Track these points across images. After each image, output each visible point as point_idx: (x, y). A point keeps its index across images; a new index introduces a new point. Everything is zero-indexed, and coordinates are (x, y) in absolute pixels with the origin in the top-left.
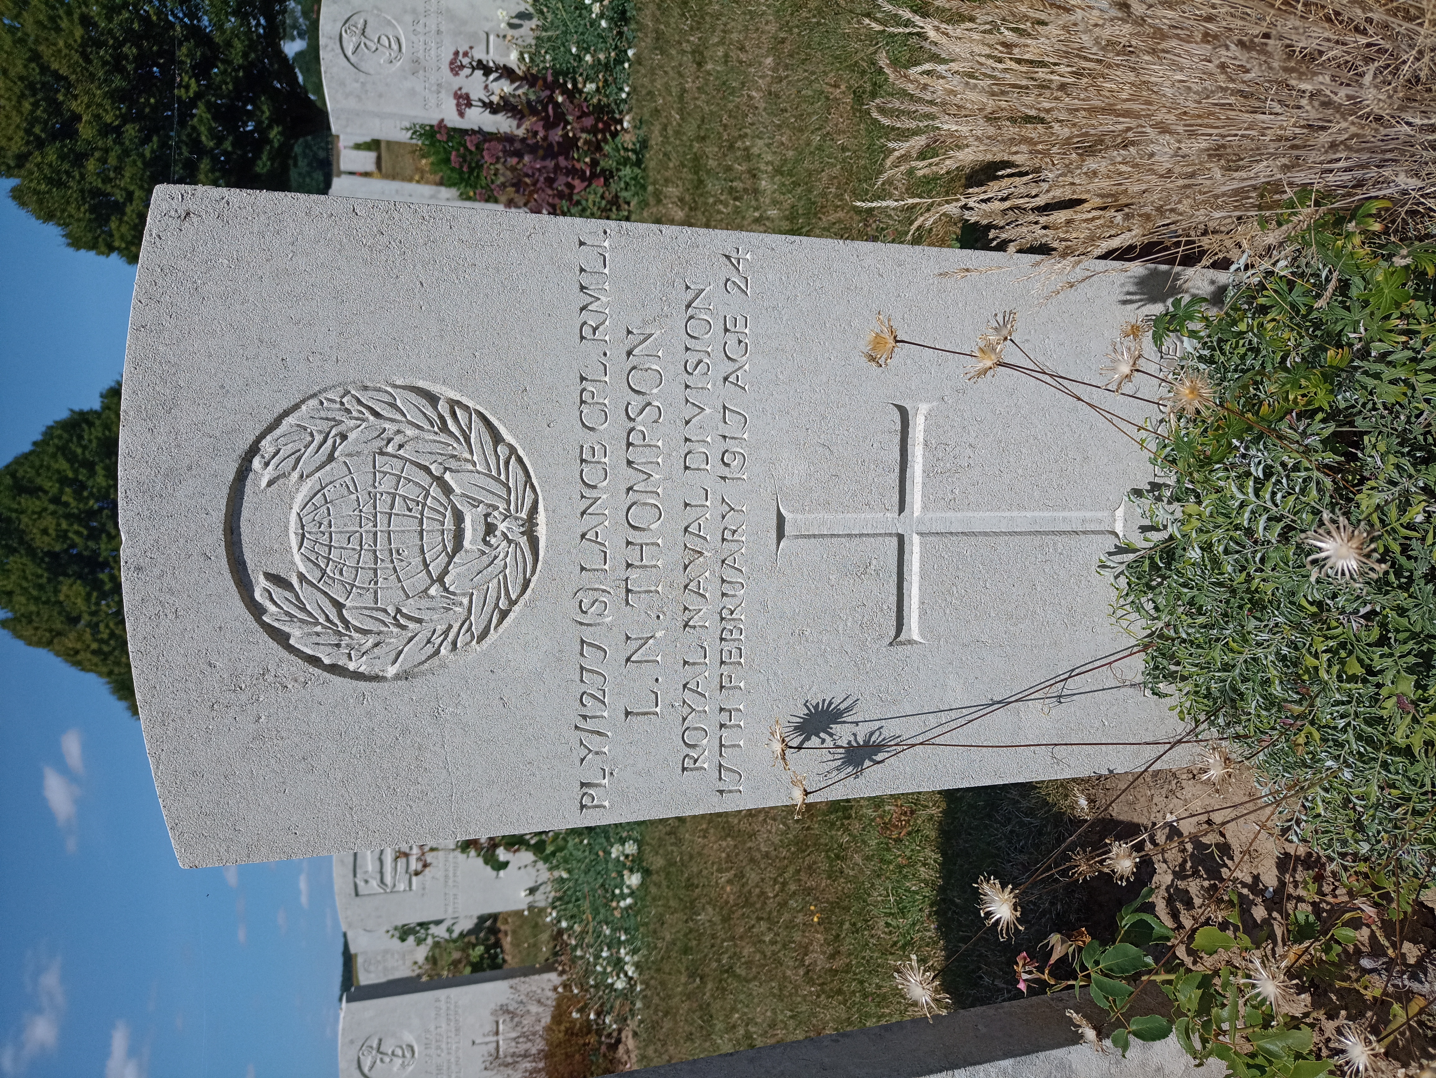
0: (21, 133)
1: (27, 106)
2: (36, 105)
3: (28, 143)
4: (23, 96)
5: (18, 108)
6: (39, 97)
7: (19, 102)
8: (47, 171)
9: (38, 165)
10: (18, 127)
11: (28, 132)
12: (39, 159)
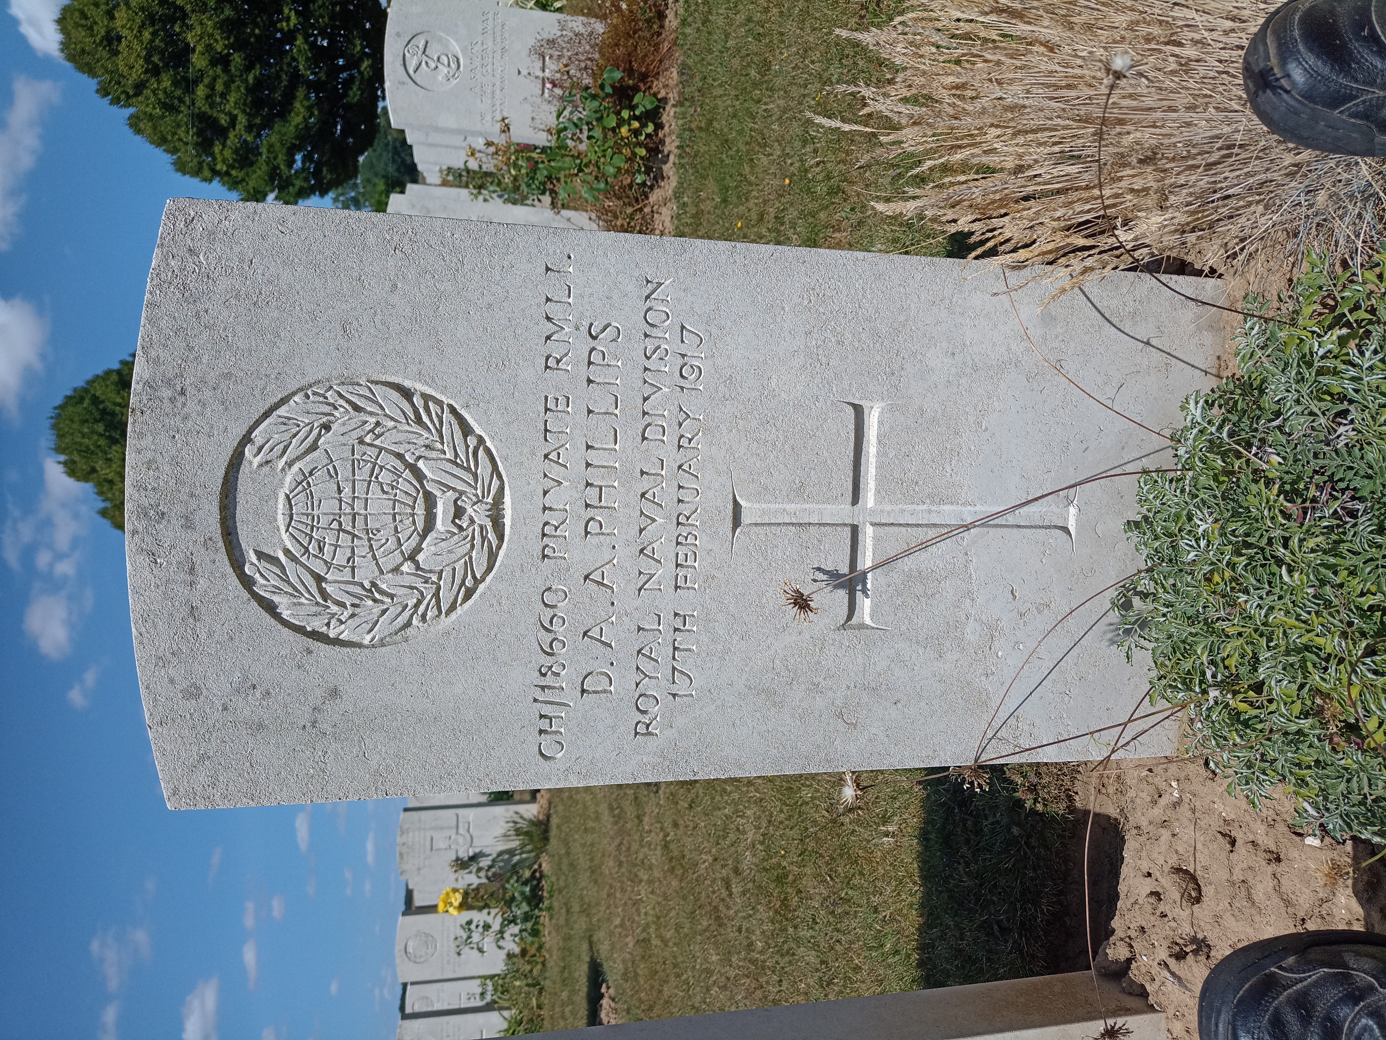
0: (141, 62)
1: (147, 35)
2: (154, 34)
3: (146, 72)
4: (143, 26)
5: (138, 37)
6: (157, 27)
7: (140, 32)
8: (161, 95)
9: (154, 91)
10: (138, 56)
11: (147, 59)
12: (155, 85)
